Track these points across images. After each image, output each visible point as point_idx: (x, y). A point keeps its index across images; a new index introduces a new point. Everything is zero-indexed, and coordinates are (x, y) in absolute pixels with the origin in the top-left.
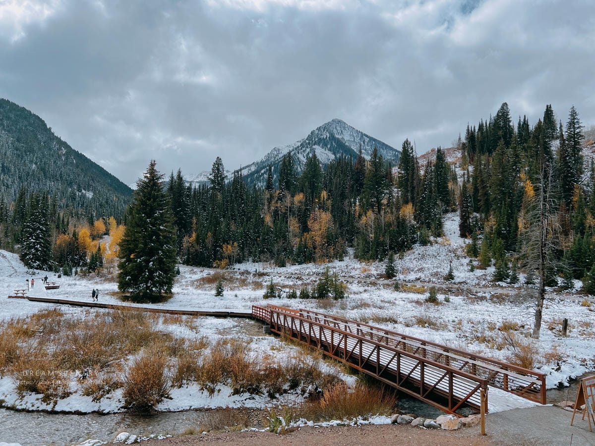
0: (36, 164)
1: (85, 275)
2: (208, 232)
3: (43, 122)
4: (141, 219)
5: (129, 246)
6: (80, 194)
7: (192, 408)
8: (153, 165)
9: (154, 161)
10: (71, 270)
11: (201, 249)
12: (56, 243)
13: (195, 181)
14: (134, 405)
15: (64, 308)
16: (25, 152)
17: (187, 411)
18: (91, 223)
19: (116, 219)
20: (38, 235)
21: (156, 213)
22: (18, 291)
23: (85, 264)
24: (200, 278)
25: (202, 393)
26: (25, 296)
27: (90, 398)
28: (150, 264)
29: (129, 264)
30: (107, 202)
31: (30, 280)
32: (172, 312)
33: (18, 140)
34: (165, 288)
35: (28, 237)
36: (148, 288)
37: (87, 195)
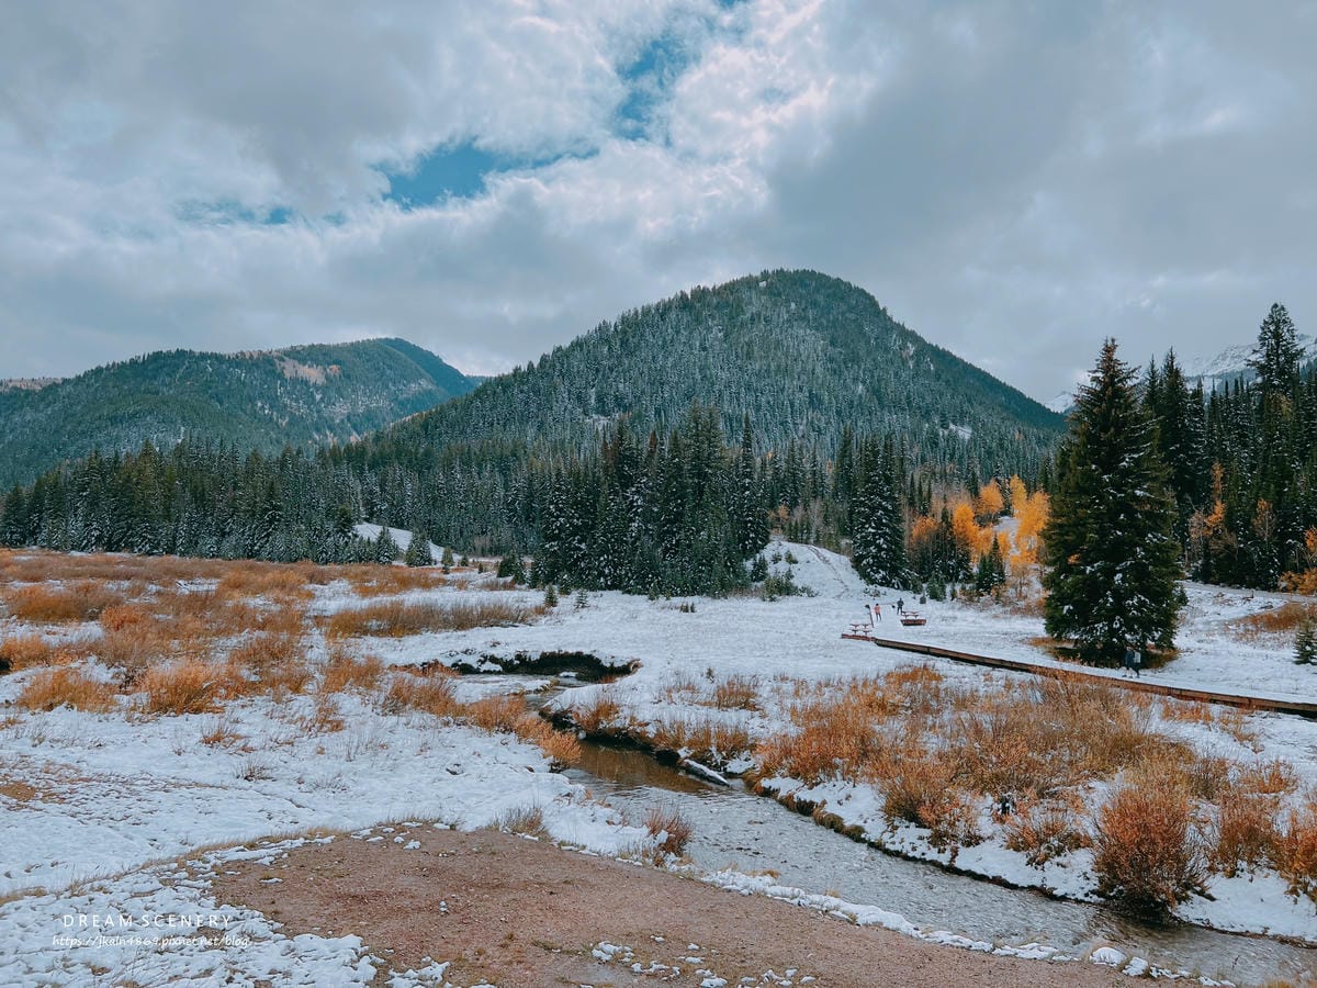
0: (864, 382)
1: (971, 600)
2: (1257, 498)
3: (871, 298)
4: (1088, 475)
5: (1066, 537)
6: (946, 432)
7: (1270, 933)
8: (1109, 350)
9: (1113, 340)
10: (943, 588)
11: (1240, 542)
12: (911, 535)
13: (1209, 374)
14: (1120, 892)
15: (941, 665)
16: (845, 363)
17: (1255, 936)
18: (975, 492)
19: (1023, 479)
20: (880, 519)
21: (1124, 460)
22: (856, 626)
23: (969, 578)
24: (1242, 615)
25: (1296, 901)
26: (869, 635)
27: (1021, 857)
28: (1116, 578)
29: (1066, 577)
30: (1001, 445)
31: (872, 606)
32: (1182, 695)
33: (833, 343)
34: (1157, 635)
35: (864, 524)
36: (1112, 632)
37: (960, 433)
